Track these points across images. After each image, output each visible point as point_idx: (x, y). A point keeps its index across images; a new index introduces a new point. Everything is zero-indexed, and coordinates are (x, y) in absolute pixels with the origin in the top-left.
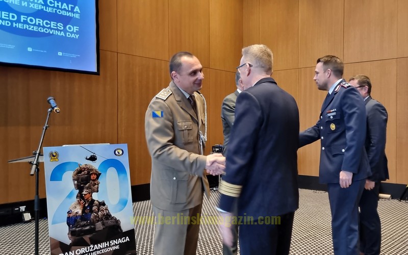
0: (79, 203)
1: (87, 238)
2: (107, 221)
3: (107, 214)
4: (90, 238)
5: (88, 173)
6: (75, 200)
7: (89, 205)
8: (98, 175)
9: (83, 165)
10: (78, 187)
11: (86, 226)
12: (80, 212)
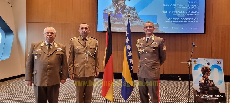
0: (203, 79)
1: (206, 92)
2: (214, 87)
3: (214, 85)
4: (207, 92)
5: (207, 69)
6: (202, 78)
7: (207, 80)
8: (210, 70)
9: (205, 66)
10: (203, 73)
11: (206, 87)
12: (203, 82)
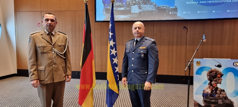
0: (209, 87)
2: (225, 100)
3: (225, 97)
5: (216, 73)
6: (207, 85)
7: (215, 89)
8: (222, 75)
9: (213, 69)
10: (210, 79)
11: (213, 100)
12: (210, 92)
